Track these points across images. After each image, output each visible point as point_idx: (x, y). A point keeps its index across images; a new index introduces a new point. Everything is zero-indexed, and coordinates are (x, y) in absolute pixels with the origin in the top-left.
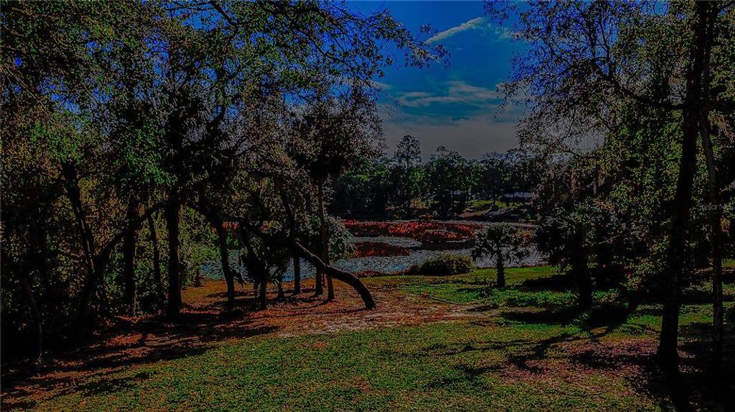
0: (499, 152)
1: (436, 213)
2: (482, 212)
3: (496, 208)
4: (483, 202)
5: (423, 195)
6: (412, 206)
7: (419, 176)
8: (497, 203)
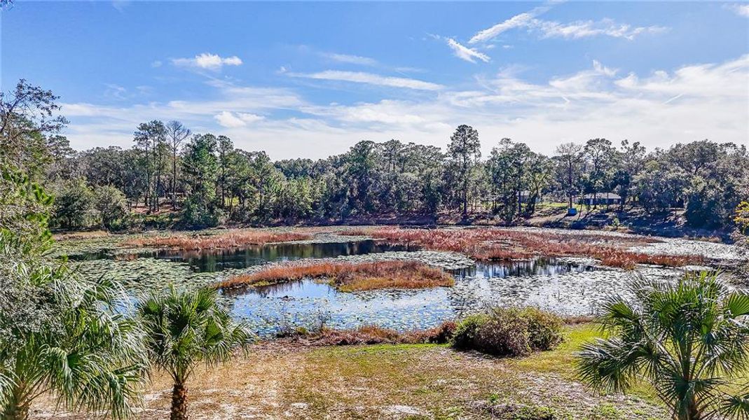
0: (577, 144)
1: (497, 217)
2: (557, 216)
3: (572, 213)
4: (556, 205)
5: (483, 196)
6: (469, 209)
7: (478, 174)
8: (574, 206)
